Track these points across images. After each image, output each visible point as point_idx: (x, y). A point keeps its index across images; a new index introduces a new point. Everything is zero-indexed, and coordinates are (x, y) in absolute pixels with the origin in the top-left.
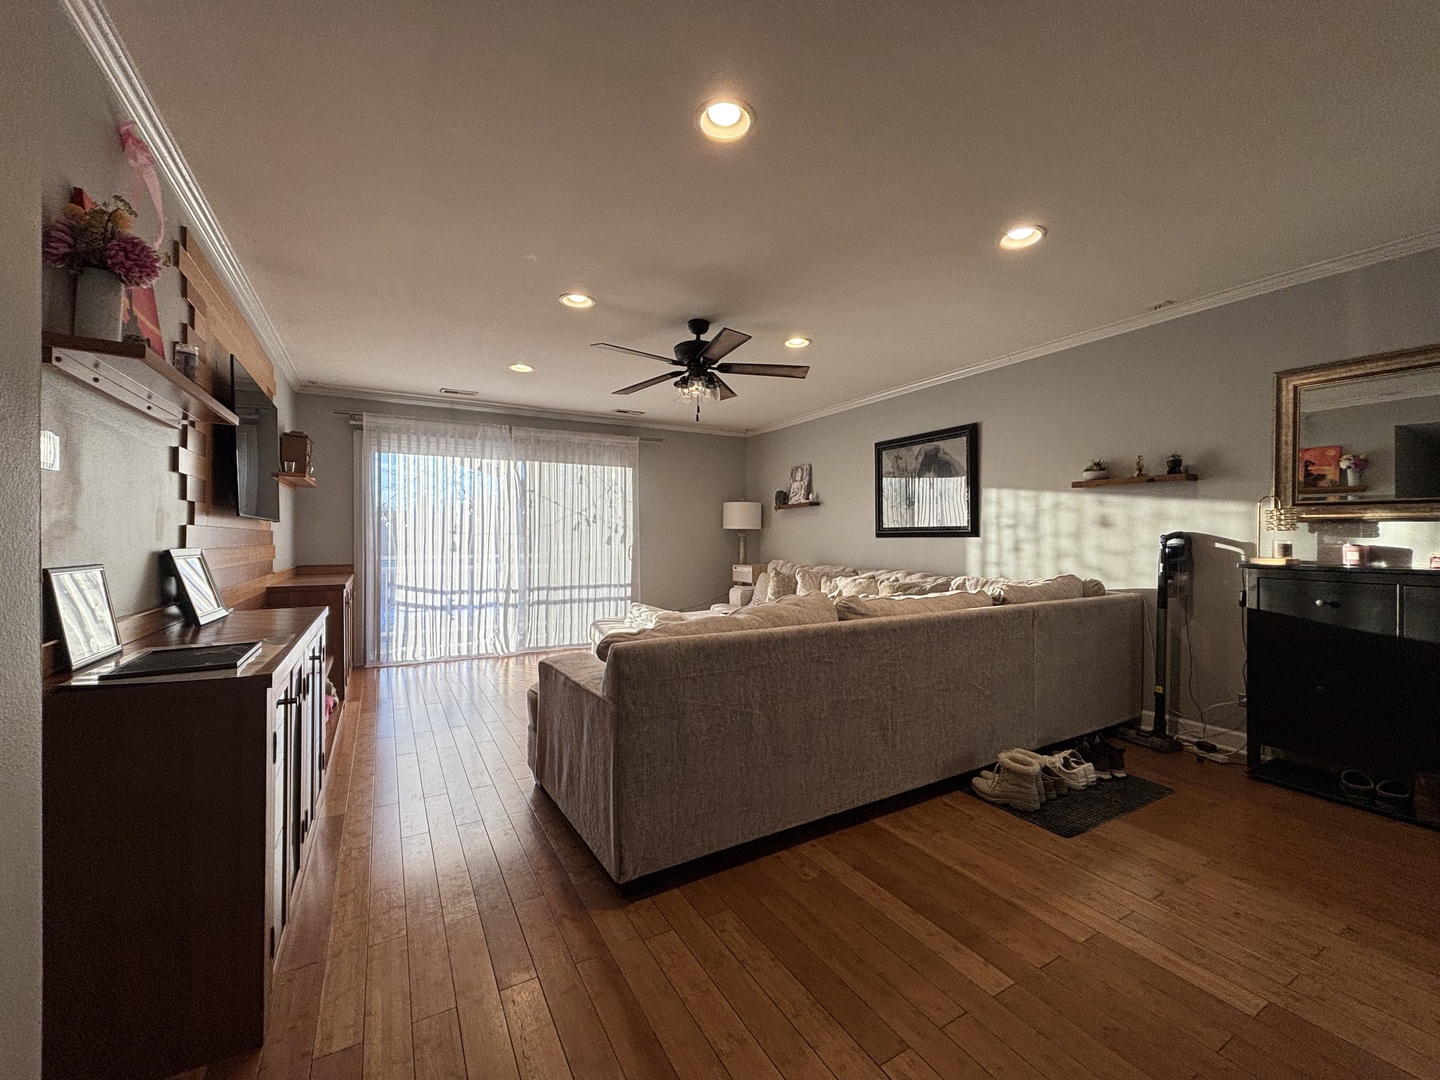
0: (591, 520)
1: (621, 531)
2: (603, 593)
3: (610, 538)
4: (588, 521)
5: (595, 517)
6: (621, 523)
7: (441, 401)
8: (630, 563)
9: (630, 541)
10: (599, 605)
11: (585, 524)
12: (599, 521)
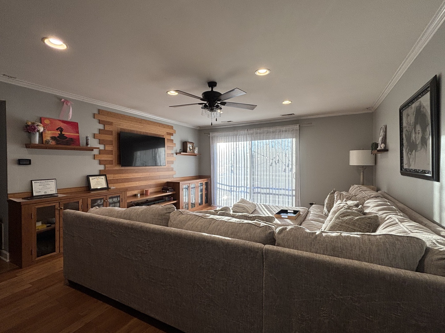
0: (277, 162)
1: (290, 167)
2: (282, 192)
3: (285, 169)
4: (275, 162)
5: (278, 160)
6: (290, 163)
7: (227, 125)
8: (294, 180)
9: (294, 171)
10: (281, 197)
11: (274, 164)
12: (280, 162)
